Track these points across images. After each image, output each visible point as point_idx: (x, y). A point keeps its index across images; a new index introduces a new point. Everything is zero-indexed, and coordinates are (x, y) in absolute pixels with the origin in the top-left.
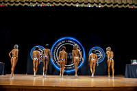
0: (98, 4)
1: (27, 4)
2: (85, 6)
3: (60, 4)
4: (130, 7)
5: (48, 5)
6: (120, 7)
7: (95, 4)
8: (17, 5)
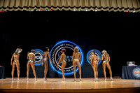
0: (94, 8)
1: (25, 9)
2: (82, 10)
3: (58, 8)
4: (125, 11)
5: (46, 9)
6: (115, 11)
7: (92, 9)
8: (16, 10)
